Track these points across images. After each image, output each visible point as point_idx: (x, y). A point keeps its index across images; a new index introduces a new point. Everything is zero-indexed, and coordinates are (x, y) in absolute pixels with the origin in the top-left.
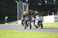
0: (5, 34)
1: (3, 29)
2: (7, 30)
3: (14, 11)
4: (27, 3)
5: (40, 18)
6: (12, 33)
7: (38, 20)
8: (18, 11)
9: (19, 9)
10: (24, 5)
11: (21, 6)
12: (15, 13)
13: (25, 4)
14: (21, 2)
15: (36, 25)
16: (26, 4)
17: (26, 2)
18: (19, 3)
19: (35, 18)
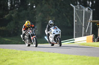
0: (53, 60)
1: (49, 52)
2: (56, 54)
3: (69, 21)
4: (91, 8)
5: (57, 31)
6: (63, 60)
7: (54, 33)
8: (75, 21)
9: (77, 18)
10: (85, 12)
11: (80, 13)
12: (70, 25)
13: (87, 9)
14: (80, 7)
15: (51, 41)
16: (89, 9)
17: (89, 7)
18: (76, 8)
19: (49, 31)
